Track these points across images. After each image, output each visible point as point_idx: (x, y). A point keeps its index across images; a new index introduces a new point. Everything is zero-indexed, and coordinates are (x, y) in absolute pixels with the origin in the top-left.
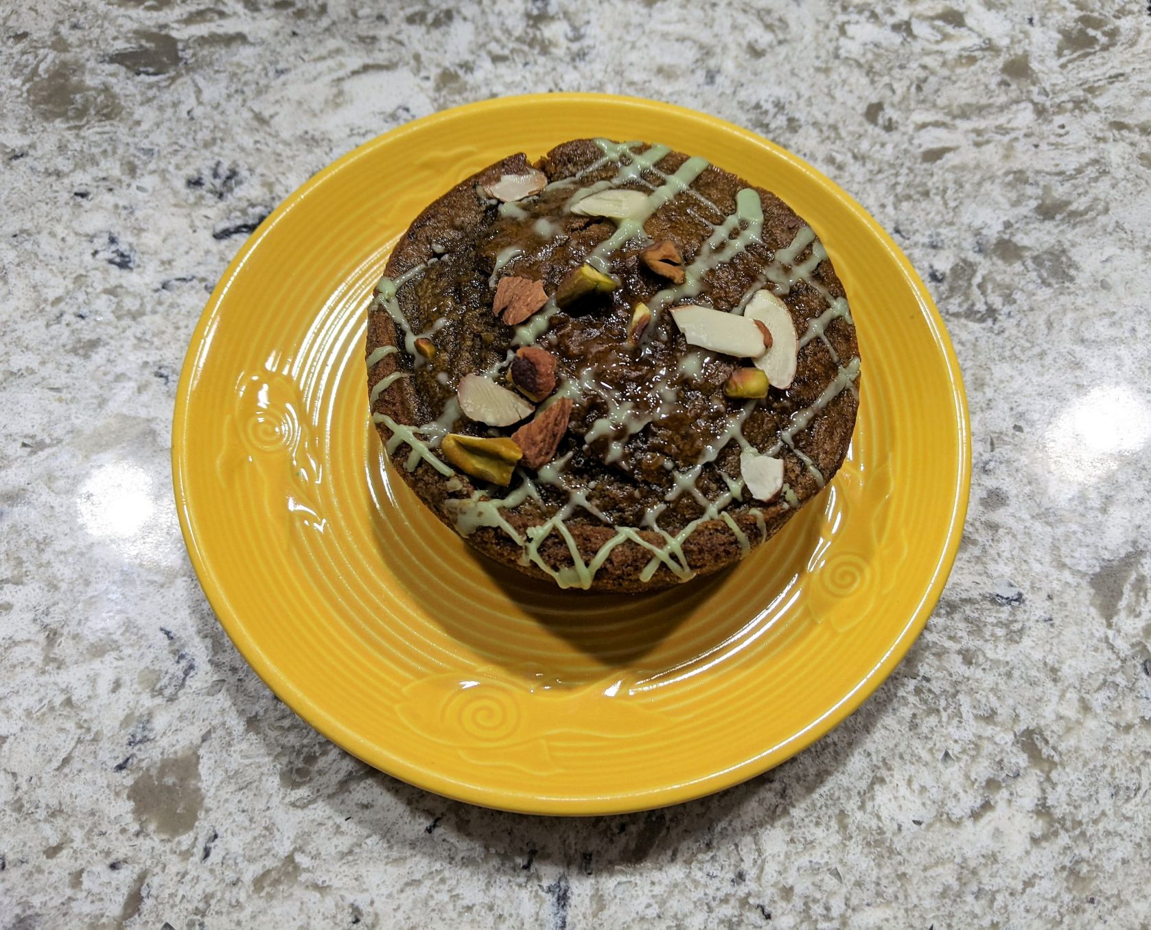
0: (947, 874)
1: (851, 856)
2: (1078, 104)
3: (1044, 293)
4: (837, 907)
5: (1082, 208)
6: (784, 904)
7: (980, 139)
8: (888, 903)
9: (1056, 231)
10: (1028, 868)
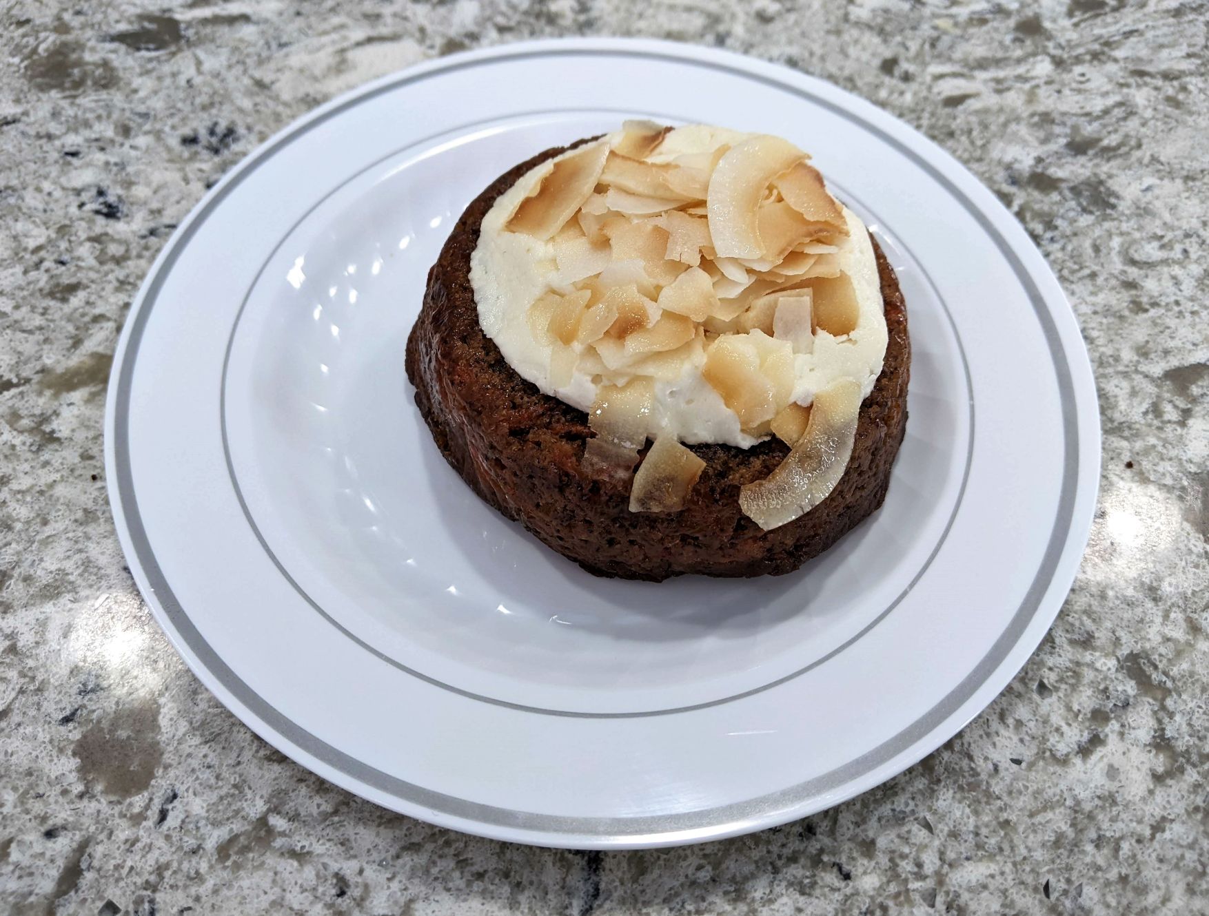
0: (1059, 821)
1: (941, 802)
2: (1095, 56)
3: (1085, 220)
4: (930, 862)
5: (1114, 144)
6: (865, 862)
7: (1000, 87)
8: (991, 857)
9: (1090, 164)
10: (1154, 810)
